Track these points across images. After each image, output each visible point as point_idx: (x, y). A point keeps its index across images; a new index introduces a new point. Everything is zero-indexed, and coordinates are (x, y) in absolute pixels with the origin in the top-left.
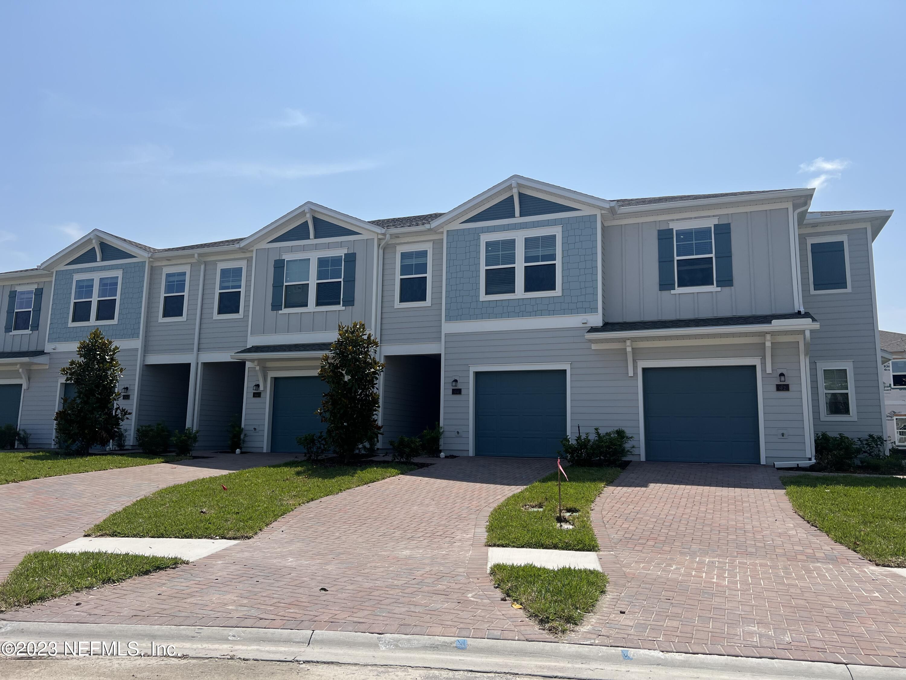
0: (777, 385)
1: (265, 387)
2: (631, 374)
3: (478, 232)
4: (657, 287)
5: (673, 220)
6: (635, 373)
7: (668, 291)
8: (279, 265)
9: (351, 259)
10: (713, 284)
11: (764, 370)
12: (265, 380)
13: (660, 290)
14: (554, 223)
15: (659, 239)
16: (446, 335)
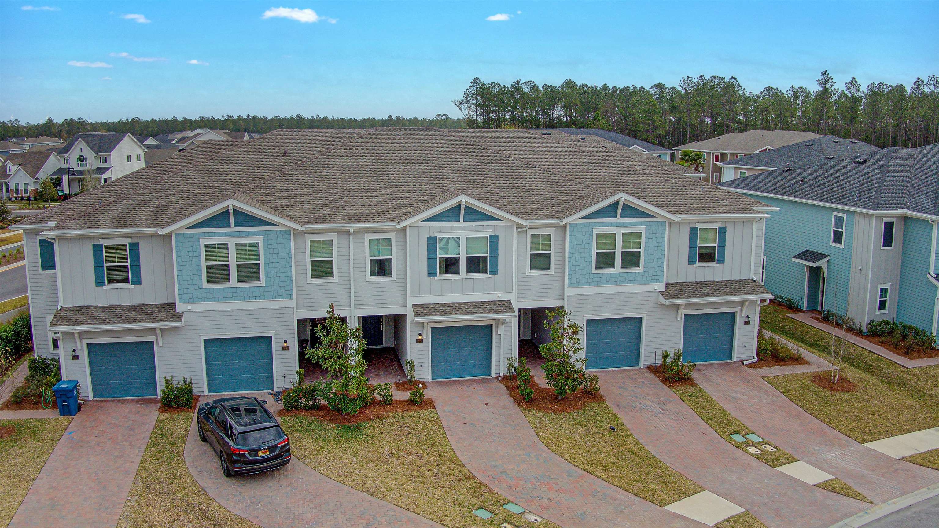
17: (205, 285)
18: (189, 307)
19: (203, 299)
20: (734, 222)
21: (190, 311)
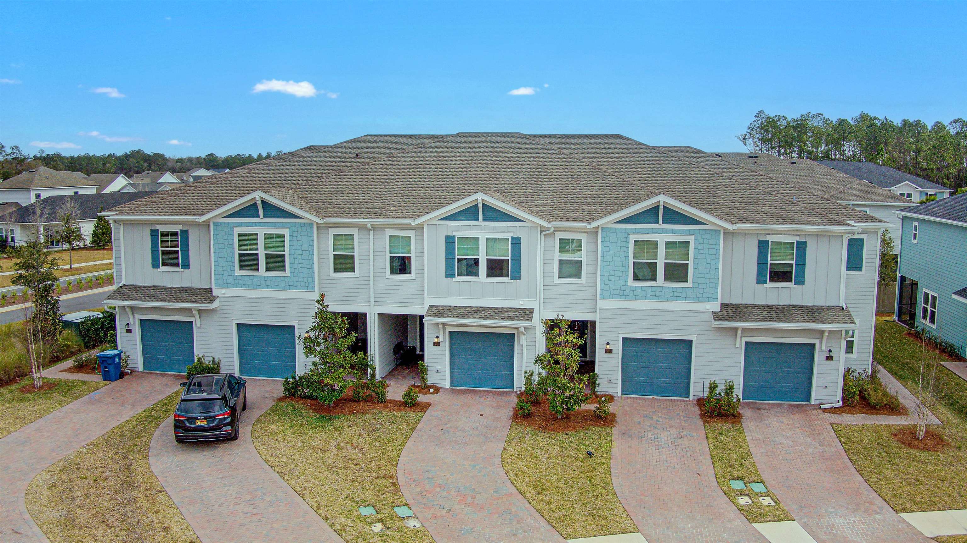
0: (827, 357)
1: (444, 338)
2: (738, 346)
3: (627, 233)
4: (755, 281)
5: (769, 234)
6: (741, 345)
7: (763, 285)
8: (450, 240)
9: (516, 242)
10: (791, 281)
11: (821, 347)
12: (444, 333)
13: (757, 283)
14: (689, 232)
15: (759, 247)
16: (601, 309)
17: (237, 272)
18: (223, 292)
19: (236, 286)
20: (818, 236)
21: (224, 296)
